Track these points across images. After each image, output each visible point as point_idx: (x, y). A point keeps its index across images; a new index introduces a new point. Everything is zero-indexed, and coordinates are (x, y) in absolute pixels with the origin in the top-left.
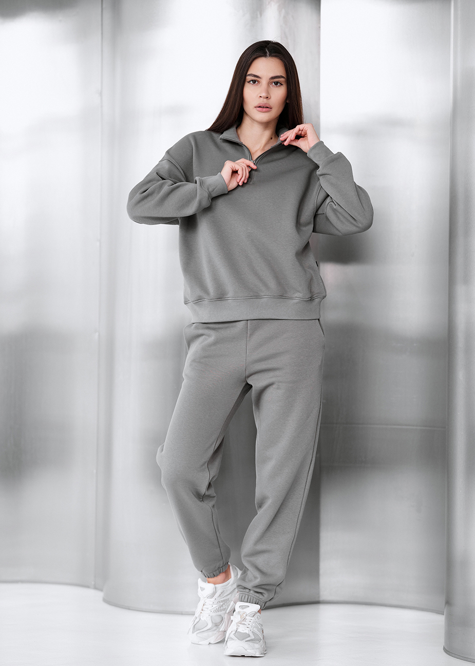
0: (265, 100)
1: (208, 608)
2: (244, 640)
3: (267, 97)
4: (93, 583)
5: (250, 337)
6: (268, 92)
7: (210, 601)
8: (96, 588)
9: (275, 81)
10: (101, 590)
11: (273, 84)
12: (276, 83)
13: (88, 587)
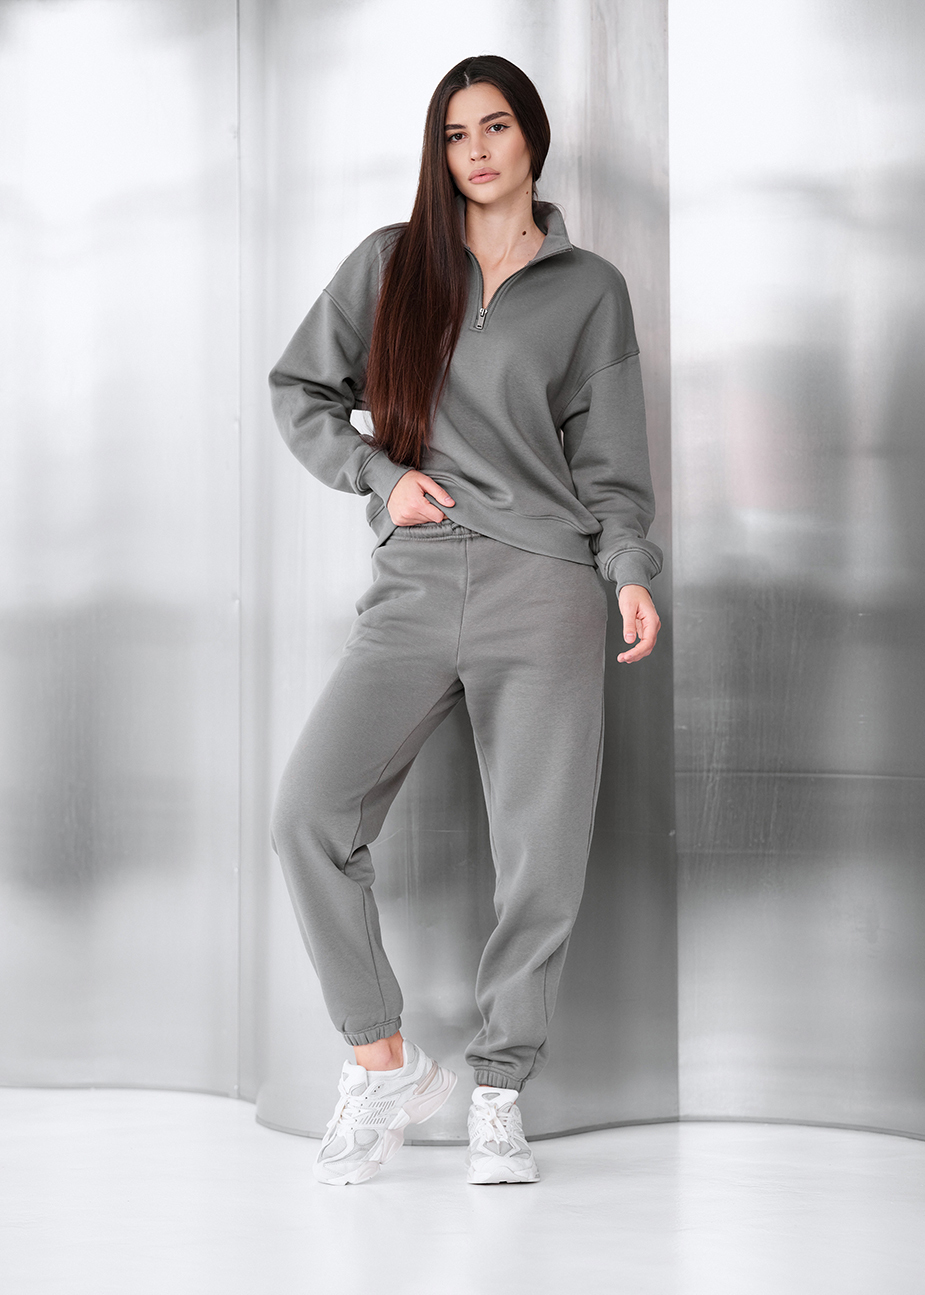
0: (482, 162)
1: (350, 1115)
2: (508, 1155)
3: (485, 157)
4: (236, 1087)
5: (471, 597)
6: (482, 147)
7: (356, 1101)
8: (240, 1097)
9: (493, 124)
10: (253, 1102)
11: (492, 129)
12: (498, 127)
13: (226, 1095)
